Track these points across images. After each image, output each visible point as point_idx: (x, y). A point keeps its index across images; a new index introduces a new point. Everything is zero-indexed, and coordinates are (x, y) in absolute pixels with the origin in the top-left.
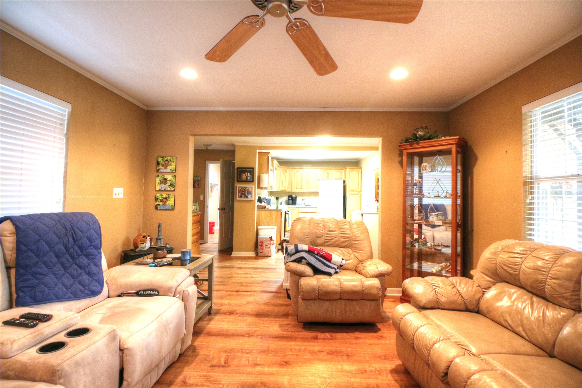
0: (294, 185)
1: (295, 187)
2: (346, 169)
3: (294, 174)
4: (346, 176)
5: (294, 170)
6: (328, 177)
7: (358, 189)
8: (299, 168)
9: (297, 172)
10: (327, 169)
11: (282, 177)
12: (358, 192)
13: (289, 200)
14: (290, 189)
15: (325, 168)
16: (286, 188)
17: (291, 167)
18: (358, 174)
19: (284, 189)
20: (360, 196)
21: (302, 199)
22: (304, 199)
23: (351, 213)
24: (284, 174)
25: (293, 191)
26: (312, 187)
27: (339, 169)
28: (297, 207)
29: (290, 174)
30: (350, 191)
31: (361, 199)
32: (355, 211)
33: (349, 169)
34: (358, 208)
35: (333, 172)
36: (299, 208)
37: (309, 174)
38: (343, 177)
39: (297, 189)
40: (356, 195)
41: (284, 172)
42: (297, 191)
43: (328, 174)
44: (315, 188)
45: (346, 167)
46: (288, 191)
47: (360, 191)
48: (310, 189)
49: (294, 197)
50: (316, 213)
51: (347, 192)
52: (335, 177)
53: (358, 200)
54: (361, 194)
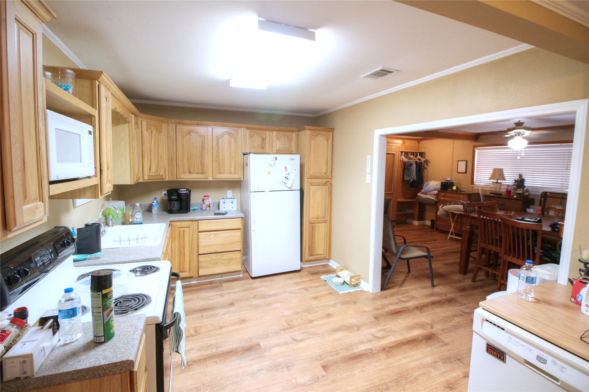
0: (183, 166)
1: (186, 170)
2: (300, 130)
3: (183, 137)
5: (180, 127)
6: (263, 148)
7: (325, 174)
8: (196, 122)
9: (189, 133)
10: (260, 129)
11: (147, 145)
12: (324, 181)
13: (170, 200)
14: (172, 174)
16: (162, 173)
17: (173, 120)
18: (327, 142)
19: (155, 174)
20: (329, 188)
21: (204, 197)
22: (208, 196)
23: (313, 223)
24: (153, 137)
25: (181, 178)
26: (227, 169)
27: (285, 131)
28: (194, 219)
29: (172, 138)
30: (310, 178)
31: (330, 193)
32: (319, 219)
33: (311, 131)
34: (325, 213)
35: (274, 136)
36: (199, 221)
37: (220, 140)
38: (293, 149)
39: (191, 174)
40: (322, 185)
41: (154, 131)
42: (190, 179)
43: (263, 139)
44: (233, 171)
45: (305, 126)
46: (167, 179)
47: (330, 179)
48: (224, 173)
49: (184, 194)
50: (240, 230)
51: (306, 181)
52: (278, 147)
53: (326, 197)
54: (331, 184)
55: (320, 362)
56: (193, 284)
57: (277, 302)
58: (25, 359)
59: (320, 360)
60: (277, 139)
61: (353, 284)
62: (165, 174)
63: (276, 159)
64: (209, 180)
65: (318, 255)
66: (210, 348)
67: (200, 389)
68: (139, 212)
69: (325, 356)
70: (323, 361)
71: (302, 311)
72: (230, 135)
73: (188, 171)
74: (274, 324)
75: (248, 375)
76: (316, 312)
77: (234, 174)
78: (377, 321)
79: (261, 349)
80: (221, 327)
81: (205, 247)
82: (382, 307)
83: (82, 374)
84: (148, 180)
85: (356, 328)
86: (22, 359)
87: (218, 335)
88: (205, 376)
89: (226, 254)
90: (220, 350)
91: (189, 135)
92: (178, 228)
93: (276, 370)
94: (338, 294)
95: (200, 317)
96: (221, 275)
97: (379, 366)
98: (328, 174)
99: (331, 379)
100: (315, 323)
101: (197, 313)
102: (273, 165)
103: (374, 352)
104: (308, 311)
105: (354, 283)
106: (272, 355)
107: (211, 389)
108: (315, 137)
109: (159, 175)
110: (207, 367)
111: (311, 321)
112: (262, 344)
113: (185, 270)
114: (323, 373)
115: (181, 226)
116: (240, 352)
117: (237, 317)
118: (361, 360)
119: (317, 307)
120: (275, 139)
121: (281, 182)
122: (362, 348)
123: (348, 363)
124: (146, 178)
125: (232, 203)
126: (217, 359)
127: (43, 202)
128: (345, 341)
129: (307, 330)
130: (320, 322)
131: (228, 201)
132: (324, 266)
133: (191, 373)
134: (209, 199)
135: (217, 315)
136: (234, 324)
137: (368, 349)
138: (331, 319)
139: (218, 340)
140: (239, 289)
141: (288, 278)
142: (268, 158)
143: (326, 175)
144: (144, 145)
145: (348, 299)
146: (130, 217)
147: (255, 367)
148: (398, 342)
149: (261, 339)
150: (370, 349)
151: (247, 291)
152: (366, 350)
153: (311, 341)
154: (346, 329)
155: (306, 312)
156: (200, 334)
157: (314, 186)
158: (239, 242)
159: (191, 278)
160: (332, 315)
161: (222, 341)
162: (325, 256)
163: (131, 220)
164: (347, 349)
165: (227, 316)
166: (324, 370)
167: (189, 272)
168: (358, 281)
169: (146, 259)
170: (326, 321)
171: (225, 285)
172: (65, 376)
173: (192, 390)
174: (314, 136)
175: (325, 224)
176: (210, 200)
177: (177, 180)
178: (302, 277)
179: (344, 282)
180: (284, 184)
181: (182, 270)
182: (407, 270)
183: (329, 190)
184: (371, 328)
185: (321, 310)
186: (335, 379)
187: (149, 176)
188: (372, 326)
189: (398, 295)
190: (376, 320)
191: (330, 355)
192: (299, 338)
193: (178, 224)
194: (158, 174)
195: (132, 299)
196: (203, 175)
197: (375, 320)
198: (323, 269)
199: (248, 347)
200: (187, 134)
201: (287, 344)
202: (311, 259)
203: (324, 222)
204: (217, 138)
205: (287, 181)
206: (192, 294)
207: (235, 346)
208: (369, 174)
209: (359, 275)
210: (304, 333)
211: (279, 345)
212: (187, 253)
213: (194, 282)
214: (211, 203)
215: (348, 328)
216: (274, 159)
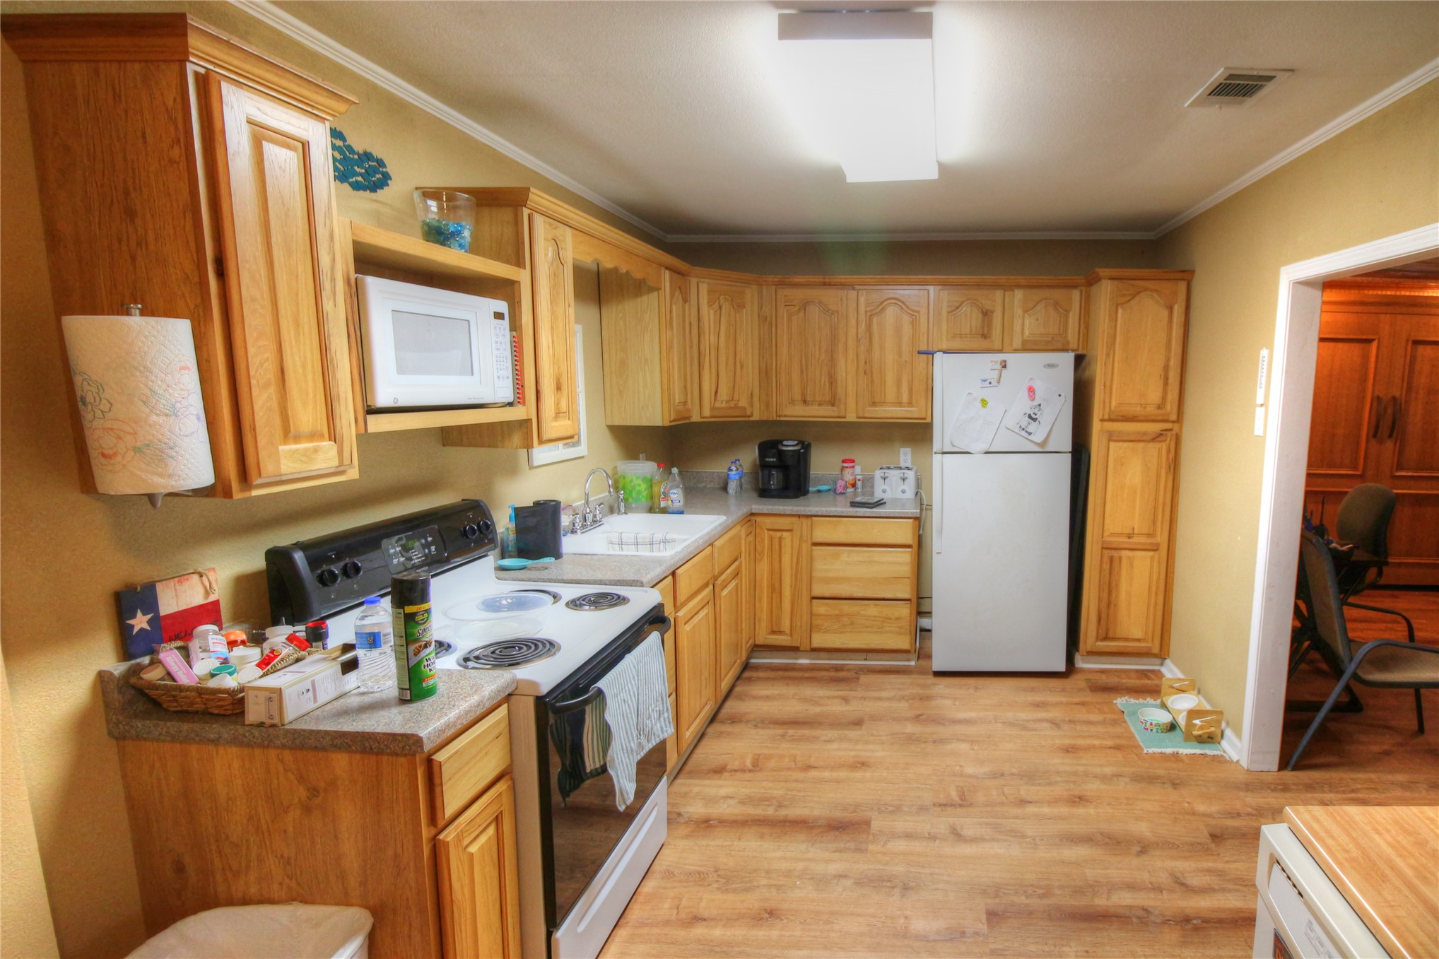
0: (791, 387)
1: (798, 397)
2: (1092, 281)
3: (790, 319)
4: (1087, 327)
5: (784, 294)
6: (984, 336)
7: (1159, 407)
8: (819, 278)
9: (805, 306)
10: (978, 287)
11: (709, 339)
12: (1157, 427)
13: (763, 466)
14: (767, 405)
15: (965, 278)
16: (743, 403)
17: (770, 278)
18: (1165, 313)
19: (727, 405)
20: (1168, 451)
21: (844, 461)
22: (853, 461)
23: (1115, 549)
24: (723, 319)
25: (785, 416)
26: (890, 395)
27: (1049, 287)
28: (803, 513)
29: (768, 318)
30: (1110, 420)
31: (1174, 466)
32: (1135, 540)
33: (1115, 282)
34: (1154, 522)
35: (1016, 303)
36: (814, 518)
37: (875, 320)
38: (1070, 337)
39: (808, 405)
40: (1148, 441)
41: (726, 306)
42: (809, 417)
43: (986, 314)
44: (905, 399)
45: (1097, 270)
46: (756, 417)
47: (1173, 422)
48: (883, 403)
49: (791, 454)
50: (910, 550)
51: (1097, 428)
52: (1027, 332)
53: (1158, 476)
54: (1178, 439)
55: (989, 901)
56: (800, 664)
57: (964, 741)
58: (272, 695)
59: (992, 896)
60: (1025, 311)
61: (1196, 733)
62: (752, 404)
63: (1005, 367)
64: (848, 419)
65: (1127, 640)
66: (767, 803)
67: (705, 878)
68: (678, 487)
69: (1009, 890)
70: (997, 901)
71: (1013, 774)
72: (901, 306)
73: (799, 399)
74: (928, 786)
75: (812, 879)
76: (1050, 784)
77: (908, 407)
78: (1213, 845)
79: (869, 833)
80: (809, 767)
81: (827, 581)
82: (1254, 812)
83: (346, 741)
84: (712, 417)
85: (1137, 848)
86: (267, 694)
87: (797, 781)
88: (726, 855)
89: (875, 605)
90: (783, 813)
91: (803, 311)
92: (769, 530)
93: (874, 887)
94: (1140, 755)
95: (779, 735)
96: (864, 655)
97: (1144, 955)
98: (1168, 407)
99: (992, 946)
100: (1031, 809)
101: (777, 726)
102: (994, 383)
103: (1153, 918)
104: (1030, 776)
105: (1200, 732)
106: (884, 854)
107: (724, 883)
108: (1129, 298)
109: (736, 407)
110: (739, 839)
111: (1023, 802)
112: (876, 825)
113: (782, 630)
114: (984, 928)
115: (776, 528)
116: (820, 826)
117: (853, 753)
118: (1100, 926)
119: (1058, 773)
120: (1018, 311)
121: (1017, 429)
122: (1124, 899)
123: (1062, 924)
124: (707, 413)
125: (904, 479)
126: (766, 830)
127: (335, 442)
128: (1087, 871)
129: (999, 821)
130: (1046, 810)
131: (894, 475)
132: (1144, 674)
133: (704, 842)
134: (853, 467)
135: (816, 738)
136: (839, 767)
137: (1138, 907)
138: (1080, 811)
139: (789, 793)
140: (892, 694)
141: (1025, 690)
142: (985, 364)
143: (1160, 412)
144: (702, 338)
145: (1161, 772)
146: (663, 496)
147: (834, 868)
148: (1242, 915)
149: (879, 813)
150: (1145, 910)
151: (907, 700)
152: (1130, 907)
153: (998, 849)
154: (1106, 844)
155: (1022, 779)
156: (761, 770)
157: (1120, 444)
158: (906, 580)
159: (795, 649)
160: (1087, 801)
161: (795, 795)
162: (1150, 645)
163: (663, 504)
164: (1078, 891)
165: (835, 746)
166: (989, 921)
167: (791, 635)
168: (1212, 729)
169: (618, 581)
170: (1064, 810)
171: (864, 679)
172: (323, 737)
173: (690, 874)
174: (1124, 295)
175: (1151, 553)
176: (858, 469)
177: (778, 419)
178: (1063, 690)
179: (1172, 727)
180: (1023, 433)
181: (775, 629)
182: (1414, 725)
183: (1168, 459)
184: (1184, 857)
185: (1066, 782)
186: (1003, 950)
187: (712, 409)
188: (1188, 854)
189: (1331, 791)
190: (1213, 841)
191: (1025, 892)
192: (968, 832)
193: (768, 522)
194: (735, 404)
195: (524, 644)
196: (835, 408)
197: (1209, 841)
198: (1138, 682)
199: (841, 822)
200: (800, 309)
201: (932, 838)
202: (1105, 650)
203: (1150, 547)
204: (868, 314)
205: (1033, 427)
206: (788, 684)
207: (816, 813)
208: (1263, 409)
209: (1221, 713)
210: (987, 824)
211: (912, 837)
212: (787, 592)
213: (804, 661)
214: (859, 477)
215: (1115, 843)
216: (999, 366)
